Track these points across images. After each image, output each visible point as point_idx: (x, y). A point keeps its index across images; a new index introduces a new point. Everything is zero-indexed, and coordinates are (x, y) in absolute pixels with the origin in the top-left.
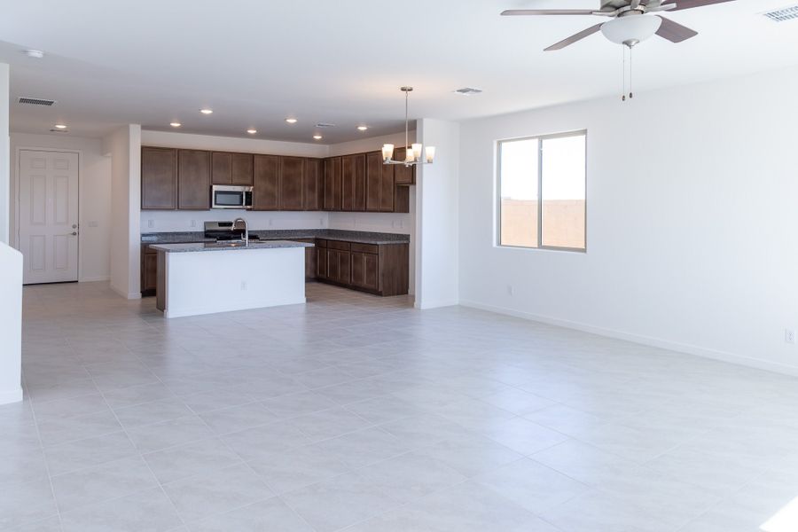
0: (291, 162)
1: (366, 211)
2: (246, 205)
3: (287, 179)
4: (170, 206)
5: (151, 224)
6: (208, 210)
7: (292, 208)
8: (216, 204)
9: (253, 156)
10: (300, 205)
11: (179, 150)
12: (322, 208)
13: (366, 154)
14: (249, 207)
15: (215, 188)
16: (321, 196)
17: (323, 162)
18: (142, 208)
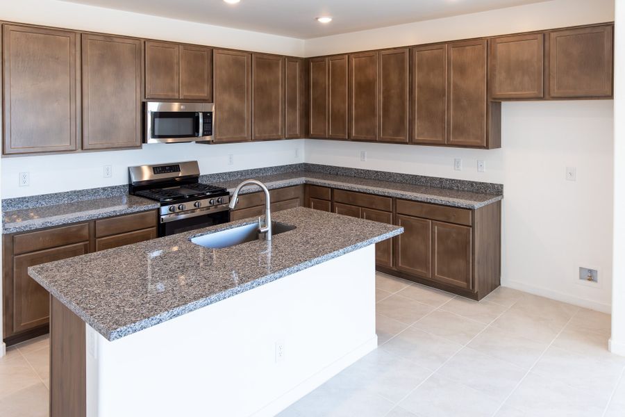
0: (265, 62)
1: (412, 142)
2: (204, 135)
3: (262, 90)
4: (66, 145)
5: (24, 178)
6: (140, 147)
7: (267, 135)
8: (154, 136)
9: (211, 50)
10: (277, 131)
11: (83, 34)
12: (307, 134)
13: (411, 49)
14: (208, 138)
15: (153, 107)
16: (306, 115)
17: (308, 65)
18: (3, 153)
